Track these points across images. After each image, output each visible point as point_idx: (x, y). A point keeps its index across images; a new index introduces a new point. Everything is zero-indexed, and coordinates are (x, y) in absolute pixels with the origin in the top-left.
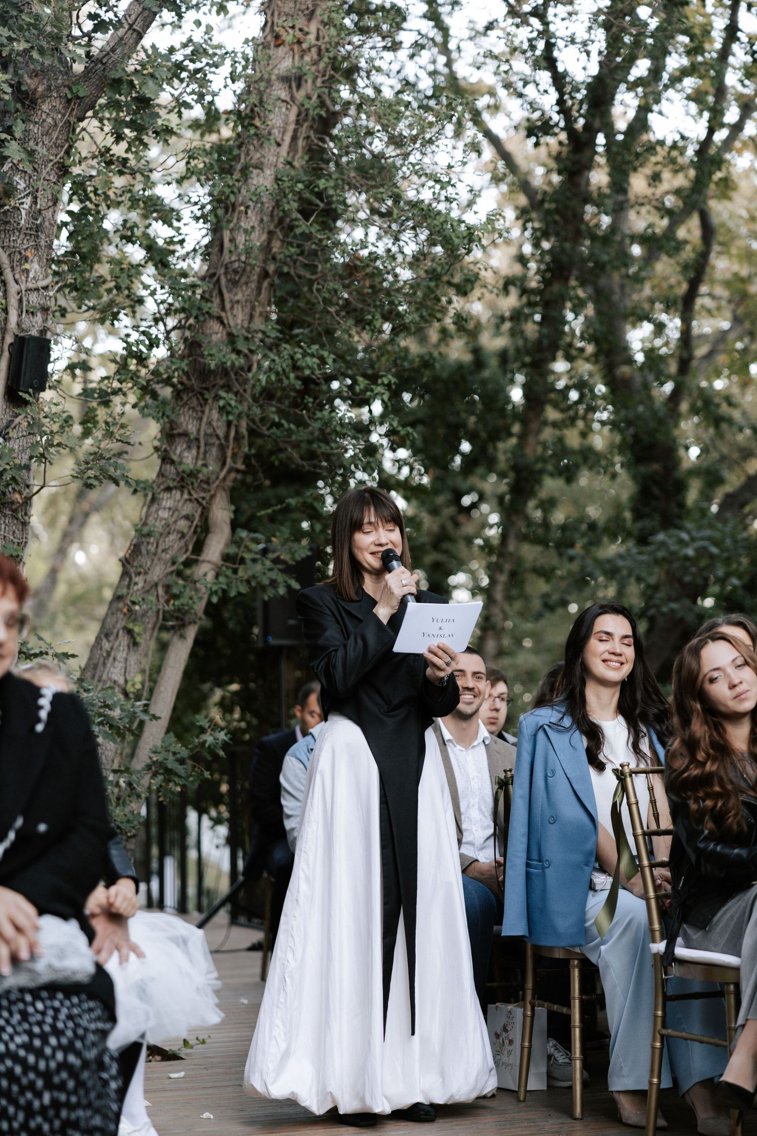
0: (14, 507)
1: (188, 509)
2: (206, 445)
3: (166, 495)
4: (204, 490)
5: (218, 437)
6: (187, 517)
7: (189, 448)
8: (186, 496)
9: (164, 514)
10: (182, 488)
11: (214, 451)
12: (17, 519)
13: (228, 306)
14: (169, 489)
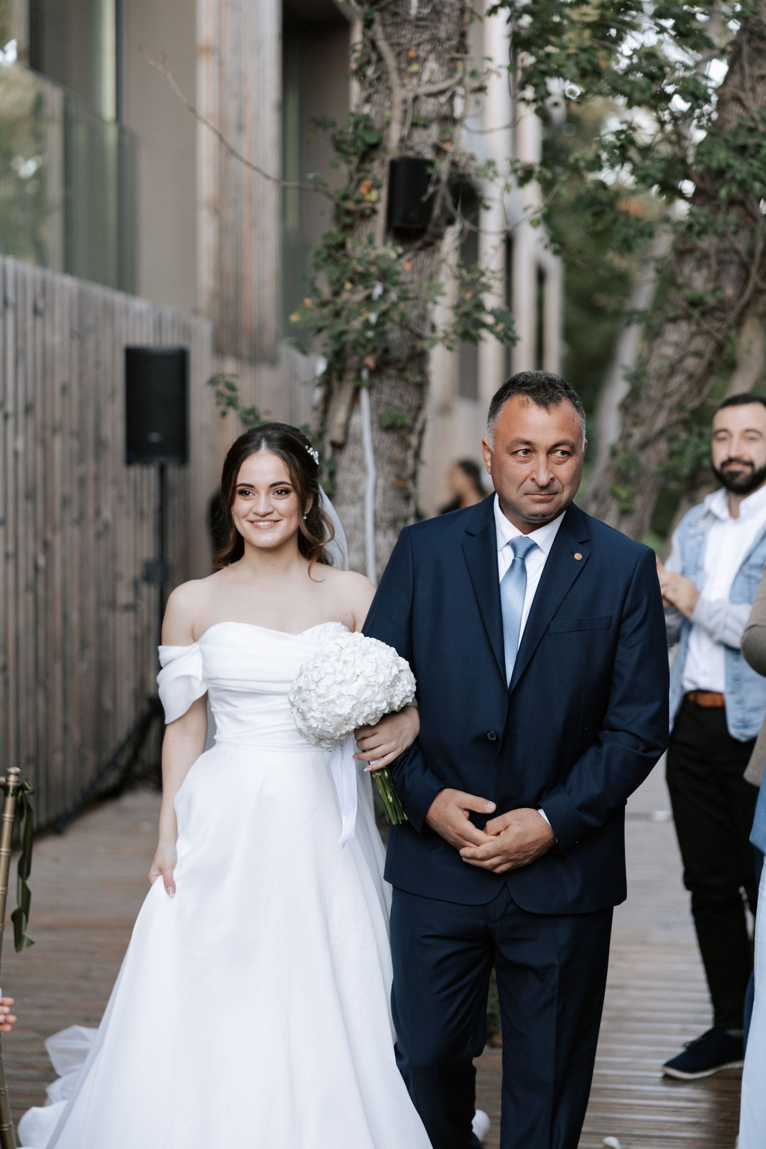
0: (401, 365)
1: (698, 343)
2: (720, 262)
3: (669, 327)
4: (721, 320)
5: (737, 252)
6: (698, 354)
7: (699, 268)
8: (694, 328)
9: (669, 351)
10: (688, 317)
11: (733, 270)
12: (406, 380)
13: (748, 84)
14: (674, 320)
